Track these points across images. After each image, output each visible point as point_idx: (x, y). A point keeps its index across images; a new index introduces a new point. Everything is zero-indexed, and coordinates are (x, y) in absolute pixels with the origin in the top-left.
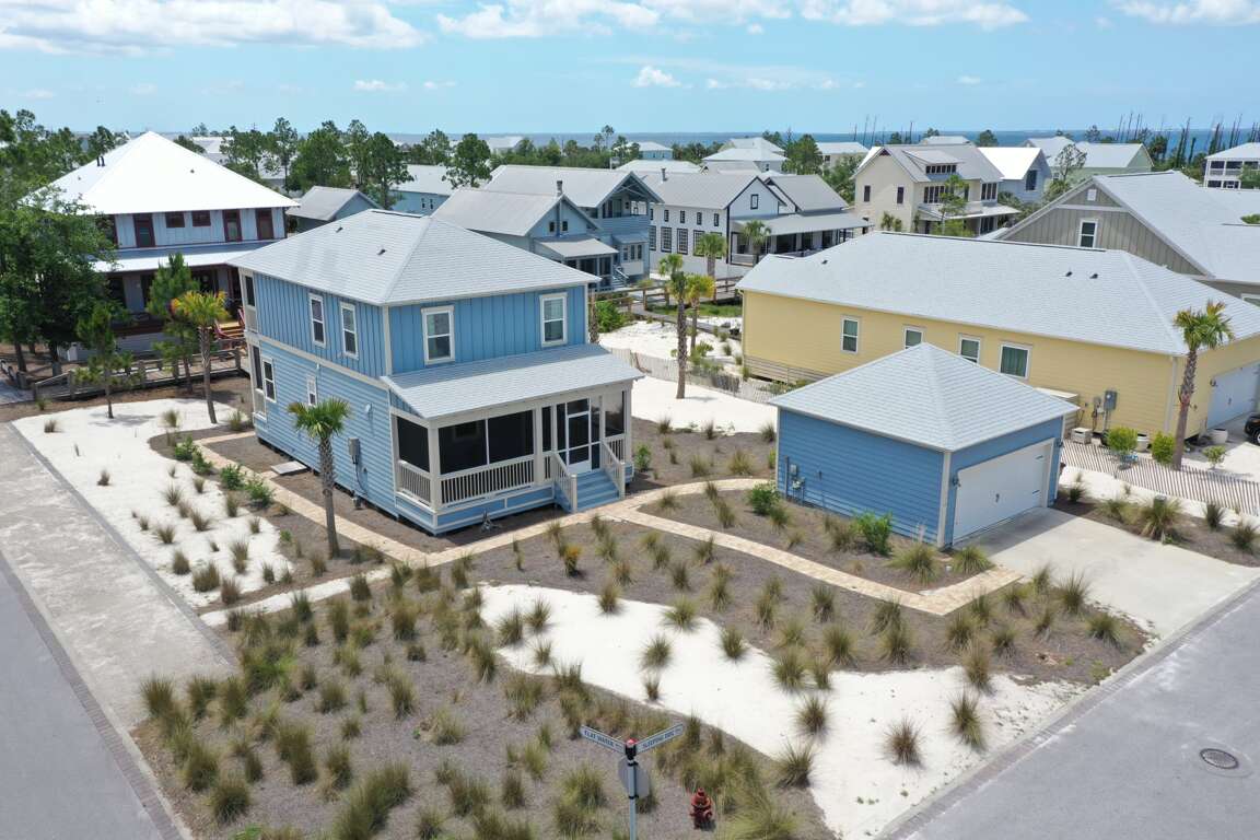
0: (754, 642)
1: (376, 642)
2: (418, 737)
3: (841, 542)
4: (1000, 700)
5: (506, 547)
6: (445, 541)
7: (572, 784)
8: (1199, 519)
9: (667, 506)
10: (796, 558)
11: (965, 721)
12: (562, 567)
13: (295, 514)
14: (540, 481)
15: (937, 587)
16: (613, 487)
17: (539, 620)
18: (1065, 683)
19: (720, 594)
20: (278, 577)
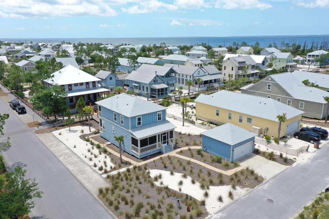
0: (197, 181)
1: (133, 180)
2: (143, 197)
3: (213, 161)
4: (237, 191)
5: (153, 161)
6: (141, 160)
7: (168, 205)
8: (279, 156)
9: (181, 152)
10: (205, 164)
11: (230, 195)
12: (163, 166)
13: (112, 154)
14: (158, 148)
15: (229, 170)
16: (171, 148)
17: (160, 177)
18: (248, 188)
19: (191, 172)
20: (113, 167)
